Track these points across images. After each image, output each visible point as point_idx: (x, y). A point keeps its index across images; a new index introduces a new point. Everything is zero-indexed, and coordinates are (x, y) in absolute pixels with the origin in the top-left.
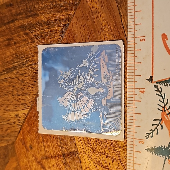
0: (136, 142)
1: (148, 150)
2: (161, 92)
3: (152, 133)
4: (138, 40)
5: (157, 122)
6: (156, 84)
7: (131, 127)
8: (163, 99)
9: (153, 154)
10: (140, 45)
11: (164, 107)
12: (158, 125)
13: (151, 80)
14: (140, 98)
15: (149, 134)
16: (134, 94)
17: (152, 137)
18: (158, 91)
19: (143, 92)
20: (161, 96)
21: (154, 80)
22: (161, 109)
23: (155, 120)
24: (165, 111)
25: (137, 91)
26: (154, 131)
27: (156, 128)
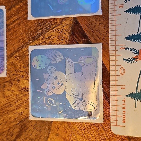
0: (117, 8)
1: (126, 11)
9: (131, 13)
17: (129, 1)
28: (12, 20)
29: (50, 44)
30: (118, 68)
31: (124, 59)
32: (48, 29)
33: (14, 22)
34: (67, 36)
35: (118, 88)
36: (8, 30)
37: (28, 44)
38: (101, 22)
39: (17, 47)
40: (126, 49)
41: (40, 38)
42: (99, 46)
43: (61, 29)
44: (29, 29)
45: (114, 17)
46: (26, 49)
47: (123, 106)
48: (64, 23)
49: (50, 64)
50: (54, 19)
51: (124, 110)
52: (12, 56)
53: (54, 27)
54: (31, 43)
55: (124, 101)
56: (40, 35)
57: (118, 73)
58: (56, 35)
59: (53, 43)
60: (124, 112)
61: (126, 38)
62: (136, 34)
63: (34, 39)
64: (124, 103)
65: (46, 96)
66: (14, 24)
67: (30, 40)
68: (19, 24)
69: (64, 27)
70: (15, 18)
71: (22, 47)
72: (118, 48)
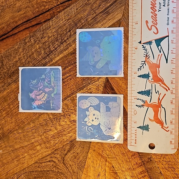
0: (133, 73)
1: (138, 76)
2: (145, 48)
3: (141, 68)
4: (134, 24)
5: (143, 63)
6: (143, 44)
7: (130, 67)
8: (146, 51)
9: (141, 78)
10: (135, 26)
11: (147, 55)
12: (143, 64)
13: (140, 42)
14: (135, 52)
15: (139, 69)
16: (132, 50)
17: (140, 70)
18: (144, 47)
19: (136, 49)
20: (145, 50)
21: (142, 43)
22: (145, 56)
23: (142, 62)
24: (147, 57)
25: (134, 49)
26: (141, 67)
27: (143, 65)
28: (66, 76)
29: (91, 93)
30: (133, 110)
31: (136, 105)
32: (89, 83)
33: (67, 77)
34: (101, 89)
35: (133, 123)
36: (63, 82)
37: (77, 92)
38: (123, 81)
39: (69, 94)
40: (138, 99)
41: (84, 89)
42: (122, 96)
43: (98, 84)
44: (77, 83)
45: (131, 79)
46: (75, 95)
47: (135, 134)
48: (100, 80)
49: (91, 106)
50: (94, 77)
51: (136, 136)
52: (65, 100)
53: (94, 83)
54: (78, 91)
55: (136, 130)
56: (84, 87)
57: (133, 114)
58: (95, 88)
59: (93, 92)
60: (136, 137)
61: (138, 93)
62: (144, 91)
63: (80, 89)
64: (136, 132)
65: (87, 126)
66: (67, 79)
67: (78, 90)
68: (71, 79)
69: (100, 83)
70: (68, 75)
71: (72, 94)
72: (133, 98)
